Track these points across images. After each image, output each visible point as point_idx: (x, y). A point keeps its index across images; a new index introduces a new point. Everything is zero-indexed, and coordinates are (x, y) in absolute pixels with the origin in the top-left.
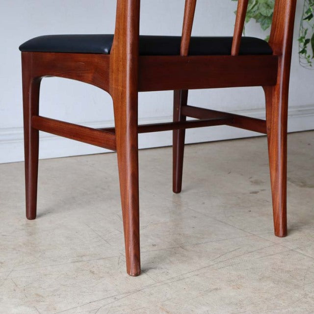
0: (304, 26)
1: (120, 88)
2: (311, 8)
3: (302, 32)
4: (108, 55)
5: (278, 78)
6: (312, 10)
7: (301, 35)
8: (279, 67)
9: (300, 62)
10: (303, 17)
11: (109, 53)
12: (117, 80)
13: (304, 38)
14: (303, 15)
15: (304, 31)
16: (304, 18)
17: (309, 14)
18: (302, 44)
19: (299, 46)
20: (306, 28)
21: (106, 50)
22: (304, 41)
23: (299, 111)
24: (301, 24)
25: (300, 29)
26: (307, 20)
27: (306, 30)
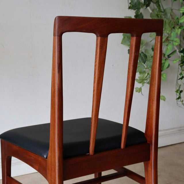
0: (179, 83)
1: (53, 180)
2: (182, 72)
3: (178, 86)
4: (46, 159)
5: (151, 156)
6: (183, 74)
7: (177, 89)
8: (151, 151)
9: (177, 104)
10: (177, 78)
11: (47, 158)
12: (51, 175)
13: (179, 90)
14: (178, 76)
15: (179, 86)
16: (179, 78)
17: (182, 76)
18: (178, 94)
19: (177, 95)
20: (180, 84)
21: (45, 156)
22: (179, 92)
23: (179, 130)
24: (177, 82)
25: (176, 85)
26: (180, 80)
27: (180, 85)
